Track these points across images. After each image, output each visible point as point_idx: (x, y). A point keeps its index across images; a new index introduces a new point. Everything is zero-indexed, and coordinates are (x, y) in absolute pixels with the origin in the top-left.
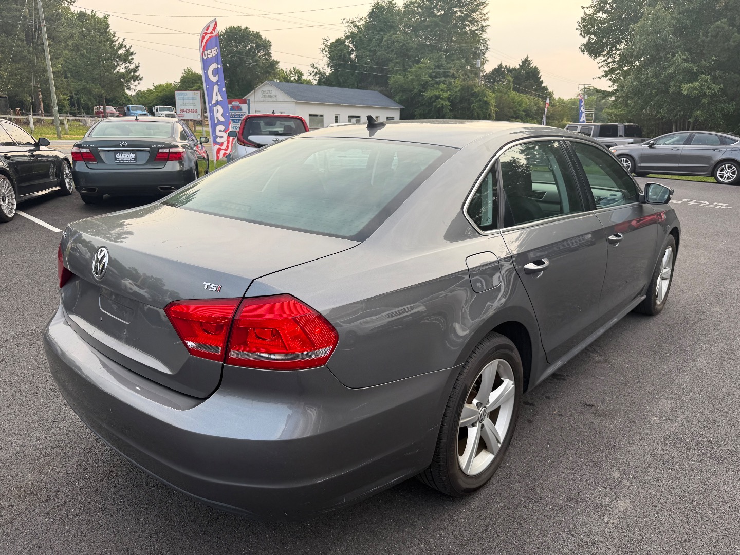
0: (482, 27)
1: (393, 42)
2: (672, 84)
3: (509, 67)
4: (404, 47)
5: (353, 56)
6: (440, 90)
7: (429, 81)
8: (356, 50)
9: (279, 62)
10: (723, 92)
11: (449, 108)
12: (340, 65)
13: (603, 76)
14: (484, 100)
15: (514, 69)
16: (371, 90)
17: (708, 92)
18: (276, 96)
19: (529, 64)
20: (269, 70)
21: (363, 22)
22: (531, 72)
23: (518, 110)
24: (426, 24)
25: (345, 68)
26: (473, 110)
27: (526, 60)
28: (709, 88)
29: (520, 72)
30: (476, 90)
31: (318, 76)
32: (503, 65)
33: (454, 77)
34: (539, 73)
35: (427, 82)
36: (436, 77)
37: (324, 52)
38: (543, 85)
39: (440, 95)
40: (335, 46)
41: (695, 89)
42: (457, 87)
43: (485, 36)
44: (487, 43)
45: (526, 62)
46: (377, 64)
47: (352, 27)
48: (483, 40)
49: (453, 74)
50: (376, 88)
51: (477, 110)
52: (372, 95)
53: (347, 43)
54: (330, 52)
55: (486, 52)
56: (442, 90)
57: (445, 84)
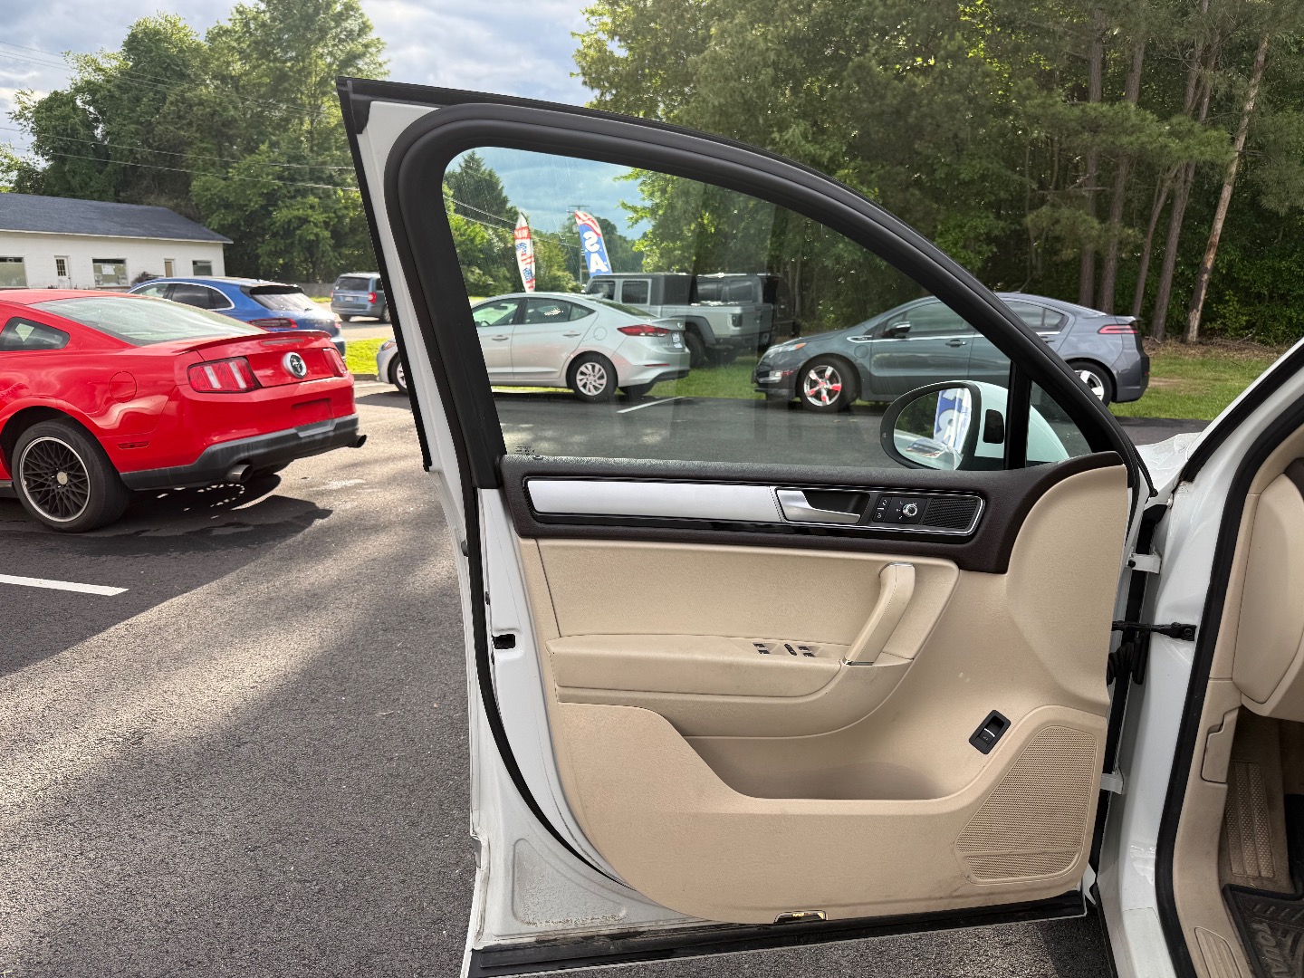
1: (190, 106)
5: (98, 132)
6: (306, 207)
7: (280, 187)
8: (106, 121)
16: (148, 204)
19: (479, 165)
22: (485, 181)
31: (15, 173)
35: (274, 190)
36: (293, 180)
38: (508, 204)
39: (308, 216)
40: (49, 109)
42: (340, 203)
45: (473, 162)
47: (90, 69)
53: (79, 103)
54: (39, 122)
56: (312, 208)
57: (316, 195)
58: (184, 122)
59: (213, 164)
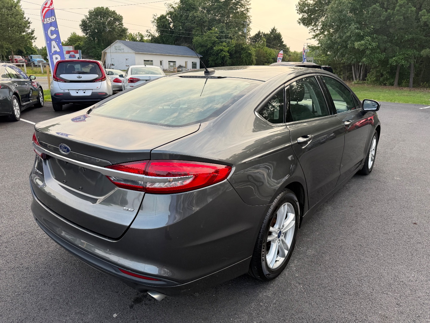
0: (247, 9)
1: (195, 17)
2: (349, 42)
3: (265, 33)
4: (201, 20)
5: (171, 25)
6: (223, 46)
7: (217, 40)
8: (174, 22)
9: (128, 29)
10: (378, 47)
11: (229, 57)
12: (163, 30)
14: (249, 52)
15: (267, 34)
16: (182, 46)
17: (370, 47)
18: (123, 49)
19: (276, 31)
20: (122, 34)
21: (177, 5)
22: (277, 36)
23: (269, 58)
24: (215, 6)
25: (167, 33)
26: (243, 58)
27: (274, 29)
28: (370, 44)
29: (270, 36)
30: (244, 46)
31: (151, 37)
32: (261, 32)
33: (231, 38)
34: (281, 36)
35: (215, 41)
36: (220, 38)
37: (154, 23)
38: (284, 43)
39: (223, 49)
40: (160, 19)
41: (362, 45)
42: (233, 44)
43: (249, 14)
44: (250, 18)
45: (274, 30)
46: (186, 30)
47: (170, 8)
48: (248, 16)
49: (231, 36)
50: (186, 44)
51: (245, 58)
52: (182, 48)
53: (167, 18)
54: (158, 23)
55: (250, 24)
56: (224, 46)
57: (226, 43)
58: (193, 22)
59: (199, 34)
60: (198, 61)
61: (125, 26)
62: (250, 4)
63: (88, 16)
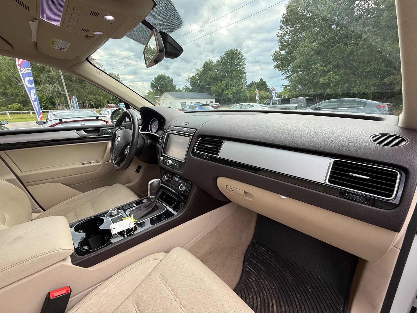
0: (244, 67)
1: (212, 75)
4: (216, 77)
5: (198, 82)
7: (225, 88)
8: (200, 79)
10: (341, 79)
11: (232, 97)
12: (194, 85)
13: (285, 79)
14: (245, 94)
15: (257, 83)
16: (205, 93)
18: (168, 97)
21: (202, 69)
22: (263, 83)
27: (261, 79)
29: (259, 83)
30: (242, 90)
32: (254, 81)
33: (233, 86)
34: (266, 83)
36: (227, 86)
37: (189, 81)
38: (268, 87)
39: (229, 93)
40: (192, 79)
41: (327, 80)
42: (235, 90)
43: (245, 71)
45: (262, 80)
47: (198, 71)
48: (245, 72)
49: (234, 85)
50: (207, 92)
53: (196, 77)
55: (246, 77)
56: (230, 91)
57: (230, 89)
58: (211, 78)
59: (215, 85)
60: (214, 101)
61: (175, 84)
62: (245, 64)
63: (154, 80)
